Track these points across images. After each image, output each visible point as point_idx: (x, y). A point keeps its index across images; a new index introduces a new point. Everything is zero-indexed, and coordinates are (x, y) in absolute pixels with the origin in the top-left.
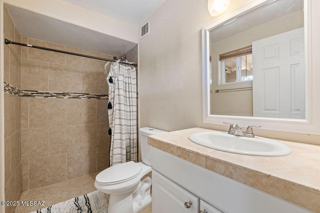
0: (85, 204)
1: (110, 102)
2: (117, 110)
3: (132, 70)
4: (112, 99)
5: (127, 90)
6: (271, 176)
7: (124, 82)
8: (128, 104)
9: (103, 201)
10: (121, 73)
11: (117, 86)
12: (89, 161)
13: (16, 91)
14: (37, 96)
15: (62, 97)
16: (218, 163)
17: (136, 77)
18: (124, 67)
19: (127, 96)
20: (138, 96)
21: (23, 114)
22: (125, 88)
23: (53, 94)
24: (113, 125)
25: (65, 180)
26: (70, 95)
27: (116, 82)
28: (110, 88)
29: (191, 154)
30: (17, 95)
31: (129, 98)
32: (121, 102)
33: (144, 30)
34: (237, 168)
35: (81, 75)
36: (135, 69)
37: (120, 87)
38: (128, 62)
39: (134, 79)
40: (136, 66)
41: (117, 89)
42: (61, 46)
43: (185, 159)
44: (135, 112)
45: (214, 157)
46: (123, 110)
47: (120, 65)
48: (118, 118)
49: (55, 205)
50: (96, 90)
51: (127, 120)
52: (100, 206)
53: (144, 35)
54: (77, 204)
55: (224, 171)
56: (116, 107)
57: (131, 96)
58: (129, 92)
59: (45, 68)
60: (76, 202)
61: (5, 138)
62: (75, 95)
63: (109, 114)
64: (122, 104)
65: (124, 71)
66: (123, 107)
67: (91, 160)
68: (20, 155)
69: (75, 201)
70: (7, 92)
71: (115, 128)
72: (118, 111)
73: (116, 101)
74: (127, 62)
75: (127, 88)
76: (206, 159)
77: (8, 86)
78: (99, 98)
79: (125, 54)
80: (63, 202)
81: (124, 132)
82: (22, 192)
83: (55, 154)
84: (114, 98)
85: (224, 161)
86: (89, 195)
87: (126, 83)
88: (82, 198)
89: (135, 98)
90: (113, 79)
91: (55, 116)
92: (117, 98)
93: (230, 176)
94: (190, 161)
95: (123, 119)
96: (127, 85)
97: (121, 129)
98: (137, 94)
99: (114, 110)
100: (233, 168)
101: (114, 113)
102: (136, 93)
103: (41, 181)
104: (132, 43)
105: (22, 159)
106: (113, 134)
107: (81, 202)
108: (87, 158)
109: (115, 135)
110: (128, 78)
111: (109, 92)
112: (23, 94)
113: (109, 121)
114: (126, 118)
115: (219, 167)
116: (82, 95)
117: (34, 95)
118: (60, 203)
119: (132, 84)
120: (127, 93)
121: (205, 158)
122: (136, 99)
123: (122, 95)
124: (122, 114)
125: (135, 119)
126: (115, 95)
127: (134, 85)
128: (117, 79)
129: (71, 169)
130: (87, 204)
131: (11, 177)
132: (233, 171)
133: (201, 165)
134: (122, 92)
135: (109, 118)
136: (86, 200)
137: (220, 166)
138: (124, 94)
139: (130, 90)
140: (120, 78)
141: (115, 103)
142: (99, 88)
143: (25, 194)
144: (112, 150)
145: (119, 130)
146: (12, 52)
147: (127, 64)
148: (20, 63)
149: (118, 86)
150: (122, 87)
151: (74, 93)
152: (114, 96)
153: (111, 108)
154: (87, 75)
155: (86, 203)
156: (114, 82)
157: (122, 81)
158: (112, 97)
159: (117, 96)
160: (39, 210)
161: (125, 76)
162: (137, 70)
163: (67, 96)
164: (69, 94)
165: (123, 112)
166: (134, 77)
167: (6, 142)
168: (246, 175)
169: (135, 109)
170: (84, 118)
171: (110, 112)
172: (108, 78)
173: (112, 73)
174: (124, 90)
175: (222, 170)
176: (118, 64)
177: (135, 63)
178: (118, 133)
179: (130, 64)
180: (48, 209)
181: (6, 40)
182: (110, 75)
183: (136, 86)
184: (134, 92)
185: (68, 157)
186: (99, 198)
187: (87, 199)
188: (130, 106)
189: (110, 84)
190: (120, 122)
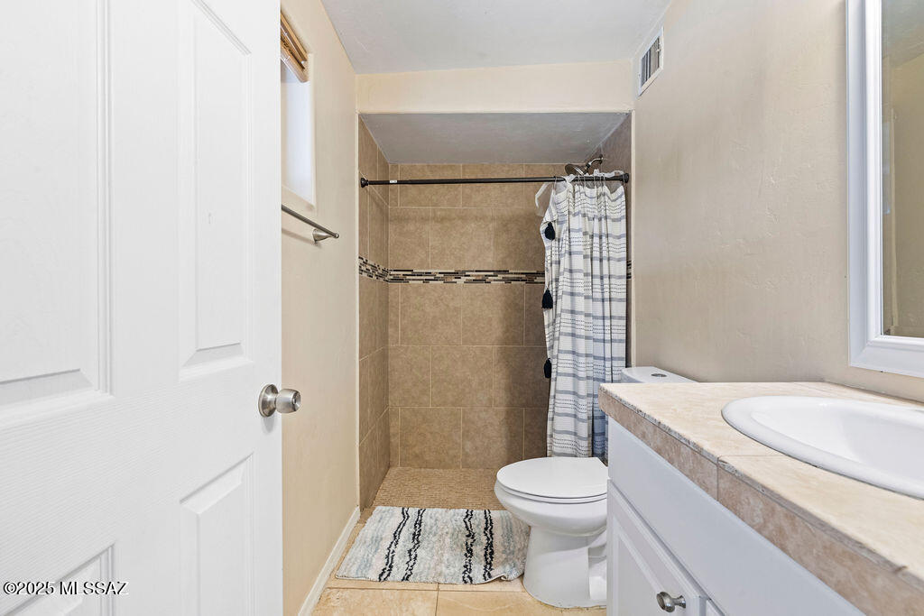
0: (483, 530)
1: (548, 291)
2: (567, 311)
3: (614, 196)
4: (554, 283)
5: (596, 254)
6: (905, 570)
7: (585, 233)
8: (598, 295)
9: (522, 538)
10: (576, 211)
11: (567, 246)
12: (506, 438)
13: (380, 271)
14: (414, 280)
15: (454, 280)
16: (748, 487)
17: (624, 213)
18: (588, 191)
19: (597, 272)
20: (632, 271)
21: (392, 316)
22: (589, 250)
23: (438, 275)
24: (555, 353)
25: (458, 467)
26: (469, 276)
27: (564, 236)
28: (548, 253)
29: (684, 450)
30: (381, 280)
31: (602, 278)
32: (577, 290)
33: (649, 62)
34: (797, 518)
35: (491, 226)
36: (621, 189)
37: (574, 249)
38: (602, 174)
39: (619, 220)
40: (625, 179)
41: (567, 255)
42: (451, 166)
43: (671, 461)
44: (620, 318)
45: (737, 467)
46: (581, 313)
47: (577, 188)
48: (567, 334)
49: (431, 509)
50: (524, 261)
51: (595, 340)
52: (511, 549)
53: (650, 80)
54: (468, 523)
55: (762, 521)
56: (563, 303)
57: (606, 272)
58: (601, 260)
59: (425, 220)
60: (467, 520)
61: (360, 357)
62: (479, 276)
63: (546, 323)
64: (579, 295)
65: (589, 201)
66: (581, 304)
67: (511, 436)
68: (387, 395)
69: (467, 516)
70: (365, 275)
71: (560, 361)
72: (569, 316)
73: (564, 286)
74: (596, 173)
75: (596, 248)
76: (718, 470)
77: (365, 263)
78: (531, 282)
79: (599, 149)
80: (444, 510)
81: (582, 374)
82: (389, 467)
83: (440, 405)
84: (557, 280)
85: (763, 487)
86: (495, 514)
87: (592, 237)
88: (479, 515)
89: (620, 277)
90: (556, 227)
91: (440, 322)
92: (565, 279)
93: (779, 540)
94: (681, 469)
95: (580, 337)
96: (596, 240)
97: (575, 365)
98: (628, 265)
99: (559, 312)
100: (786, 516)
101: (558, 320)
102: (624, 263)
103: (417, 456)
104: (615, 115)
105: (390, 404)
106: (553, 375)
107: (477, 522)
108: (503, 429)
109: (559, 378)
110: (600, 220)
111: (547, 265)
112: (392, 277)
113: (547, 340)
114: (591, 334)
115: (749, 504)
116: (492, 273)
117: (408, 277)
118: (440, 510)
119: (612, 235)
120: (597, 263)
121: (716, 468)
122: (624, 281)
123: (580, 271)
124: (579, 323)
125: (620, 341)
126: (562, 270)
127: (619, 237)
128: (565, 226)
129: (469, 445)
130: (488, 532)
131: (370, 431)
132: (786, 524)
133: (707, 490)
134: (579, 262)
135: (547, 332)
136: (487, 524)
137: (751, 501)
138: (586, 266)
139: (605, 254)
140: (576, 223)
141: (560, 293)
142: (530, 256)
143: (393, 472)
144: (553, 419)
145: (572, 366)
146: (373, 198)
147: (597, 179)
148: (387, 217)
149: (570, 246)
150: (580, 248)
151: (476, 271)
152: (559, 273)
153: (551, 307)
154: (505, 224)
155: (486, 529)
156: (559, 235)
157: (579, 230)
158: (554, 277)
159: (567, 275)
160: (406, 509)
161: (590, 215)
162: (627, 194)
163: (464, 279)
164: (467, 273)
165: (581, 318)
166: (617, 216)
167: (362, 365)
168: (825, 547)
169: (620, 309)
170: (497, 330)
171: (548, 316)
172: (543, 228)
173: (554, 212)
174: (585, 257)
175: (757, 516)
176: (570, 186)
177: (622, 173)
178: (569, 375)
179: (607, 179)
180: (419, 512)
181: (362, 179)
182: (547, 218)
183: (624, 240)
184: (619, 260)
185: (463, 418)
186: (514, 530)
187: (489, 523)
188: (603, 300)
189: (547, 243)
190: (574, 344)
